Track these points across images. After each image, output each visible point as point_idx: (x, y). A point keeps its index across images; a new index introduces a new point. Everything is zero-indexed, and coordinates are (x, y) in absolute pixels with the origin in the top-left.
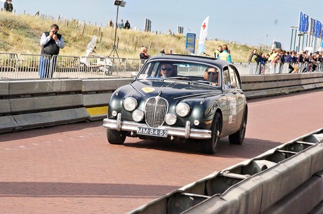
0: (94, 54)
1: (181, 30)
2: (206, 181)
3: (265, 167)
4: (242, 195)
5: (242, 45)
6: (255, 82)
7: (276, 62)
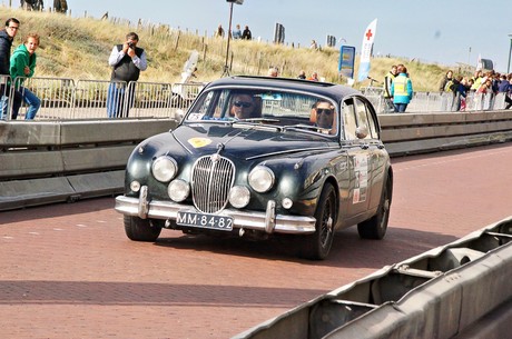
0: (194, 80)
1: (332, 41)
2: (372, 281)
3: (466, 259)
4: (430, 304)
5: (430, 64)
6: (450, 124)
7: (484, 92)
